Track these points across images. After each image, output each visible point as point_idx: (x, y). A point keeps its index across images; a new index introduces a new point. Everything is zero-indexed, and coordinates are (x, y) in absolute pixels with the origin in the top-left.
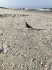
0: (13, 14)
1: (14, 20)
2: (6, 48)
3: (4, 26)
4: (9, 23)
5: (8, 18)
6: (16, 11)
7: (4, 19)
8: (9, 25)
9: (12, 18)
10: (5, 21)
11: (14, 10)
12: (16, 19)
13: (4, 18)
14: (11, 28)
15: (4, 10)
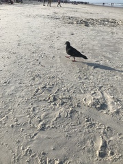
0: (110, 20)
1: (115, 36)
2: (113, 103)
3: (95, 48)
4: (106, 43)
5: (101, 28)
6: (118, 11)
7: (92, 30)
8: (107, 46)
9: (109, 29)
10: (95, 36)
11: (110, 10)
12: (120, 34)
13: (91, 27)
14: (113, 55)
15: (87, 8)
